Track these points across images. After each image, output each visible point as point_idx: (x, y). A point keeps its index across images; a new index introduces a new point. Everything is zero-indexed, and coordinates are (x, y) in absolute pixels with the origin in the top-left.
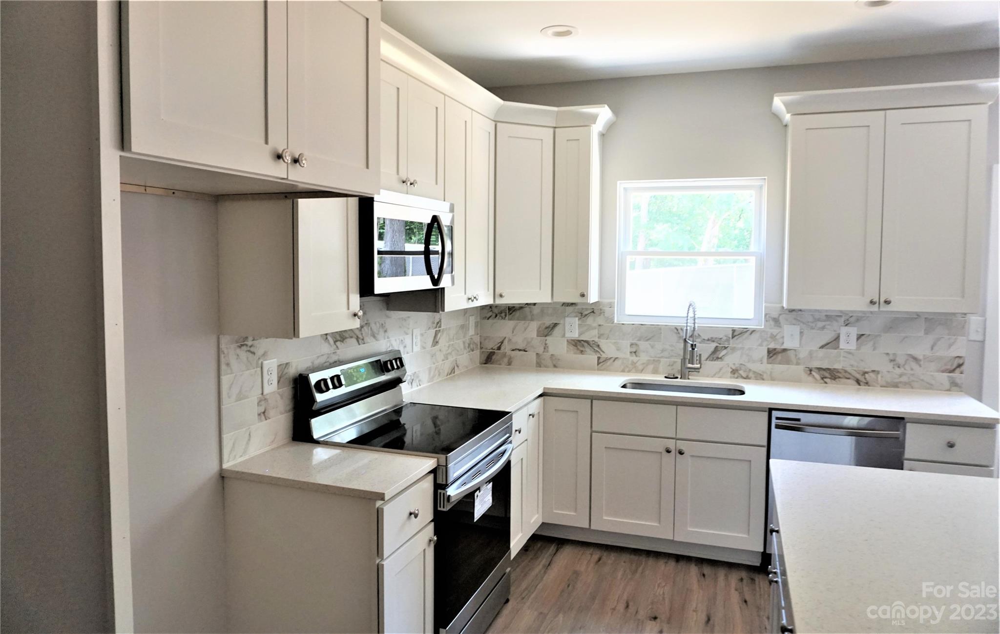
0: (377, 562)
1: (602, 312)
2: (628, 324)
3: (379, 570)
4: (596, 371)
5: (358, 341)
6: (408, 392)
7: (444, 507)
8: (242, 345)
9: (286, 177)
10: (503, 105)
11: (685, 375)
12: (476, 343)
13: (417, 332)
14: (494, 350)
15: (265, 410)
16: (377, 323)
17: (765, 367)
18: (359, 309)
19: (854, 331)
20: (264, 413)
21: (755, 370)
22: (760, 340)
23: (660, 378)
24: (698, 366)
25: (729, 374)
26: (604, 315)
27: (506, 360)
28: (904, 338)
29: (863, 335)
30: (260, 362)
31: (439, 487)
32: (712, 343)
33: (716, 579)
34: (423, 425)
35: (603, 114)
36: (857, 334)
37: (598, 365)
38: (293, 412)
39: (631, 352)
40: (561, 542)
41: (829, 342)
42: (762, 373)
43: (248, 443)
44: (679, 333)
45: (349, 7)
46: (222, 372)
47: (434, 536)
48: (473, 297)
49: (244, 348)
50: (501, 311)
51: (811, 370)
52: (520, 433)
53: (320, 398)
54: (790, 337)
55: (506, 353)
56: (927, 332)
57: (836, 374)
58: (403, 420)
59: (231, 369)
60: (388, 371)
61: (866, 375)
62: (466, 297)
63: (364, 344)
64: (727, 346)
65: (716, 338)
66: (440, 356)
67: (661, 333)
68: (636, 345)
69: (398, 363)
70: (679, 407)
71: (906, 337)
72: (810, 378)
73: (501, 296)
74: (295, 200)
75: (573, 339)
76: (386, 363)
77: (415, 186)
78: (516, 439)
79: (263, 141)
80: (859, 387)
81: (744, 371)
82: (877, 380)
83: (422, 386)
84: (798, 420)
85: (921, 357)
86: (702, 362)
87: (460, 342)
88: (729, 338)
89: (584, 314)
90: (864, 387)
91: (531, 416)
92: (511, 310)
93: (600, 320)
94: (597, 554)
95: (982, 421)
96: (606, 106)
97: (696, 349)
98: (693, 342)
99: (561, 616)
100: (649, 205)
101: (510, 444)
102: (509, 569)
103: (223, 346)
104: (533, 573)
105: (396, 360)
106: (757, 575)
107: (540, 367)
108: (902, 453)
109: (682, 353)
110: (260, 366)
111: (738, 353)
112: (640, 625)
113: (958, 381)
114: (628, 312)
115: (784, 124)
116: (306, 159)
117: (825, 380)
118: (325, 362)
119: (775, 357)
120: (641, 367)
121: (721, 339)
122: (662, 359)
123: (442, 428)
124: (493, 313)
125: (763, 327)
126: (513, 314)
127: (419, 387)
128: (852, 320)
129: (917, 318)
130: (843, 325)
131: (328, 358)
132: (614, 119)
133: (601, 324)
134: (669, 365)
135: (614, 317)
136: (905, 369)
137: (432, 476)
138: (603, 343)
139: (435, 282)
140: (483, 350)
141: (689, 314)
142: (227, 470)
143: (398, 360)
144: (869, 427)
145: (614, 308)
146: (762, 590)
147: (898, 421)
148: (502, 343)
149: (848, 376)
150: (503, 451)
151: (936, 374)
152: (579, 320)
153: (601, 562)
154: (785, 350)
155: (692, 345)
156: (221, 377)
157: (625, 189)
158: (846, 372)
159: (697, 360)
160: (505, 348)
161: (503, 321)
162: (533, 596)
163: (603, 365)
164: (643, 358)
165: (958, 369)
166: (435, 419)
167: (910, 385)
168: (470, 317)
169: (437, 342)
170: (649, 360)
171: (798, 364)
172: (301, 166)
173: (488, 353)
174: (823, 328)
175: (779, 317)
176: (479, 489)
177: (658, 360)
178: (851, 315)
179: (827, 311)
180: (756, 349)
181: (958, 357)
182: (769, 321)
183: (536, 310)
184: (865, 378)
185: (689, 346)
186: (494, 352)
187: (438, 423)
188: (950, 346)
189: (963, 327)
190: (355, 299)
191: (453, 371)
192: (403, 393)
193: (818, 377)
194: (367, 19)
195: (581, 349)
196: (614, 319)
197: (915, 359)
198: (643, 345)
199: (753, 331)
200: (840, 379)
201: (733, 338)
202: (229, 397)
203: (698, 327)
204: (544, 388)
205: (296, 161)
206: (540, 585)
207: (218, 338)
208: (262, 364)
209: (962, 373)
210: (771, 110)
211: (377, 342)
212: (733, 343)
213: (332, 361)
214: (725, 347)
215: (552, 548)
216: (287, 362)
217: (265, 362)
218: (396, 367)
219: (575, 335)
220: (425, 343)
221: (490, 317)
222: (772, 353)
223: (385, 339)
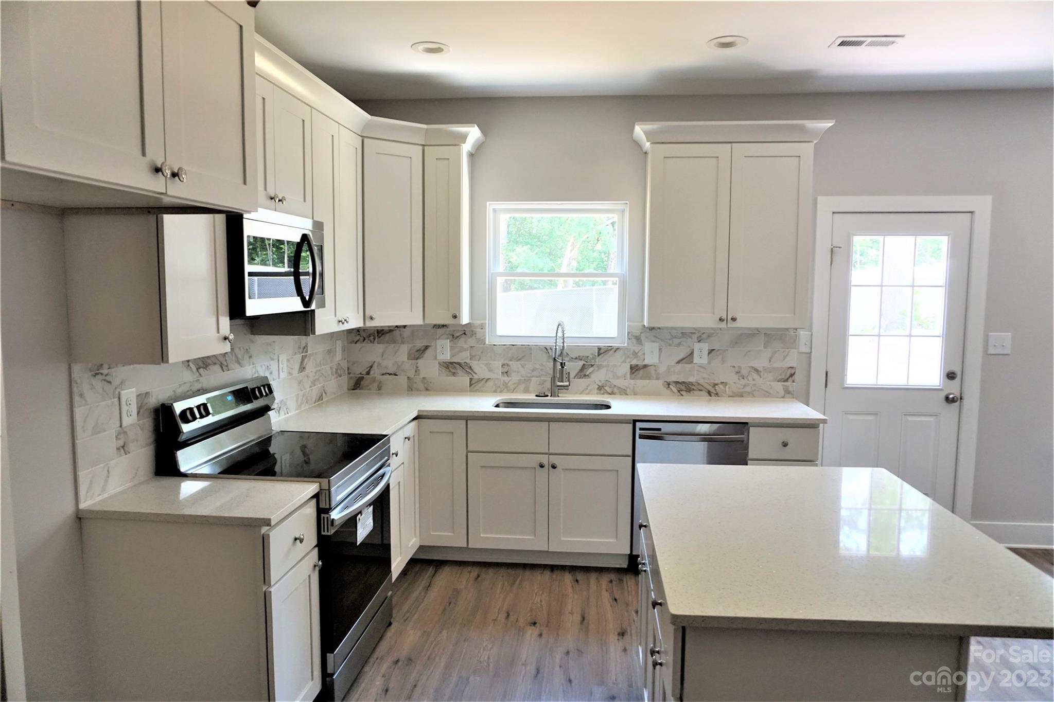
0: (264, 590)
1: (473, 333)
2: (499, 345)
3: (266, 597)
4: (469, 393)
5: (222, 367)
6: (277, 420)
7: (328, 532)
8: (97, 374)
9: (165, 192)
10: (371, 120)
11: (555, 392)
12: (343, 369)
13: (283, 358)
14: (363, 375)
15: (125, 444)
16: (241, 348)
17: (627, 383)
18: (229, 332)
19: (705, 347)
20: (123, 447)
21: (619, 386)
22: (624, 358)
23: (531, 397)
24: (568, 383)
25: (596, 391)
26: (476, 336)
27: (376, 385)
28: (747, 353)
29: (713, 350)
30: (117, 392)
31: (322, 511)
32: (580, 361)
33: (589, 583)
34: (292, 453)
35: (473, 133)
36: (709, 350)
37: (470, 386)
38: (155, 445)
39: (502, 373)
40: (439, 564)
41: (684, 357)
42: (625, 388)
43: (106, 481)
44: (548, 353)
45: (215, 7)
46: (76, 404)
47: (319, 561)
48: (343, 320)
49: (99, 377)
50: (370, 335)
51: (669, 384)
52: (396, 456)
53: (186, 428)
54: (650, 354)
55: (375, 377)
56: (766, 346)
57: (691, 387)
58: (272, 450)
59: (86, 401)
60: (256, 398)
61: (716, 386)
62: (336, 320)
63: (229, 370)
64: (593, 364)
65: (583, 356)
66: (307, 383)
67: (531, 353)
68: (508, 365)
69: (266, 389)
70: (551, 423)
71: (749, 351)
72: (668, 392)
73: (371, 318)
74: (159, 216)
75: (444, 361)
76: (253, 390)
77: (284, 203)
78: (394, 461)
79: (139, 152)
80: (711, 397)
81: (610, 387)
82: (725, 391)
83: (290, 414)
84: (659, 429)
85: (761, 369)
86: (571, 380)
87: (327, 367)
88: (596, 356)
89: (455, 336)
90: (714, 398)
91: (407, 439)
92: (381, 334)
93: (472, 342)
94: (475, 571)
95: (808, 422)
96: (476, 126)
97: (565, 367)
98: (562, 360)
99: (444, 633)
100: (509, 225)
101: (389, 467)
102: (390, 593)
103: (75, 375)
104: (415, 595)
105: (264, 386)
106: (625, 576)
107: (412, 390)
108: (747, 454)
109: (551, 372)
110: (117, 396)
111: (603, 371)
112: (521, 631)
113: (791, 389)
114: (499, 333)
115: (644, 151)
116: (185, 174)
117: (681, 392)
118: (188, 391)
119: (637, 372)
120: (512, 387)
121: (588, 357)
122: (533, 379)
123: (312, 458)
124: (361, 336)
125: (626, 345)
126: (381, 338)
127: (287, 415)
128: (704, 336)
129: (758, 334)
130: (696, 341)
131: (191, 386)
132: (483, 138)
133: (472, 345)
134: (540, 384)
135: (485, 338)
136: (748, 380)
137: (314, 501)
138: (475, 365)
139: (306, 303)
140: (351, 375)
141: (558, 334)
142: (83, 511)
143: (266, 387)
144: (719, 433)
145: (485, 329)
146: (629, 588)
147: (742, 426)
148: (371, 367)
149: (700, 387)
150: (382, 474)
151: (772, 383)
152: (450, 342)
153: (480, 578)
154: (646, 366)
155: (561, 363)
156: (74, 409)
157: (494, 210)
158: (699, 384)
159: (566, 378)
160: (374, 373)
161: (371, 345)
162: (416, 617)
163: (475, 386)
164: (515, 378)
165: (790, 378)
166: (303, 449)
167: (752, 394)
168: (337, 341)
169: (304, 368)
170: (520, 380)
171: (658, 379)
172: (180, 180)
173: (356, 379)
174: (679, 344)
175: (640, 335)
176: (360, 512)
177: (529, 380)
178: (702, 332)
179: (682, 328)
180: (620, 365)
181: (791, 367)
182: (631, 339)
183: (406, 333)
184: (715, 390)
185: (559, 364)
186: (363, 377)
187: (307, 451)
188: (785, 358)
189: (795, 341)
190: (225, 321)
191: (320, 398)
192: (272, 422)
193: (675, 390)
194: (241, 27)
195: (453, 371)
196: (486, 340)
197: (757, 371)
198: (515, 365)
199: (618, 349)
200: (693, 391)
201: (599, 355)
202: (84, 431)
203: (567, 346)
204: (419, 411)
205: (174, 175)
206: (421, 607)
207: (70, 368)
208: (119, 393)
209: (793, 382)
210: (632, 137)
211: (242, 368)
212: (598, 361)
213: (195, 389)
214: (591, 364)
215: (431, 570)
216: (147, 391)
217: (122, 392)
218: (264, 394)
219: (447, 357)
220: (292, 369)
221: (358, 340)
222: (634, 369)
223: (250, 365)
